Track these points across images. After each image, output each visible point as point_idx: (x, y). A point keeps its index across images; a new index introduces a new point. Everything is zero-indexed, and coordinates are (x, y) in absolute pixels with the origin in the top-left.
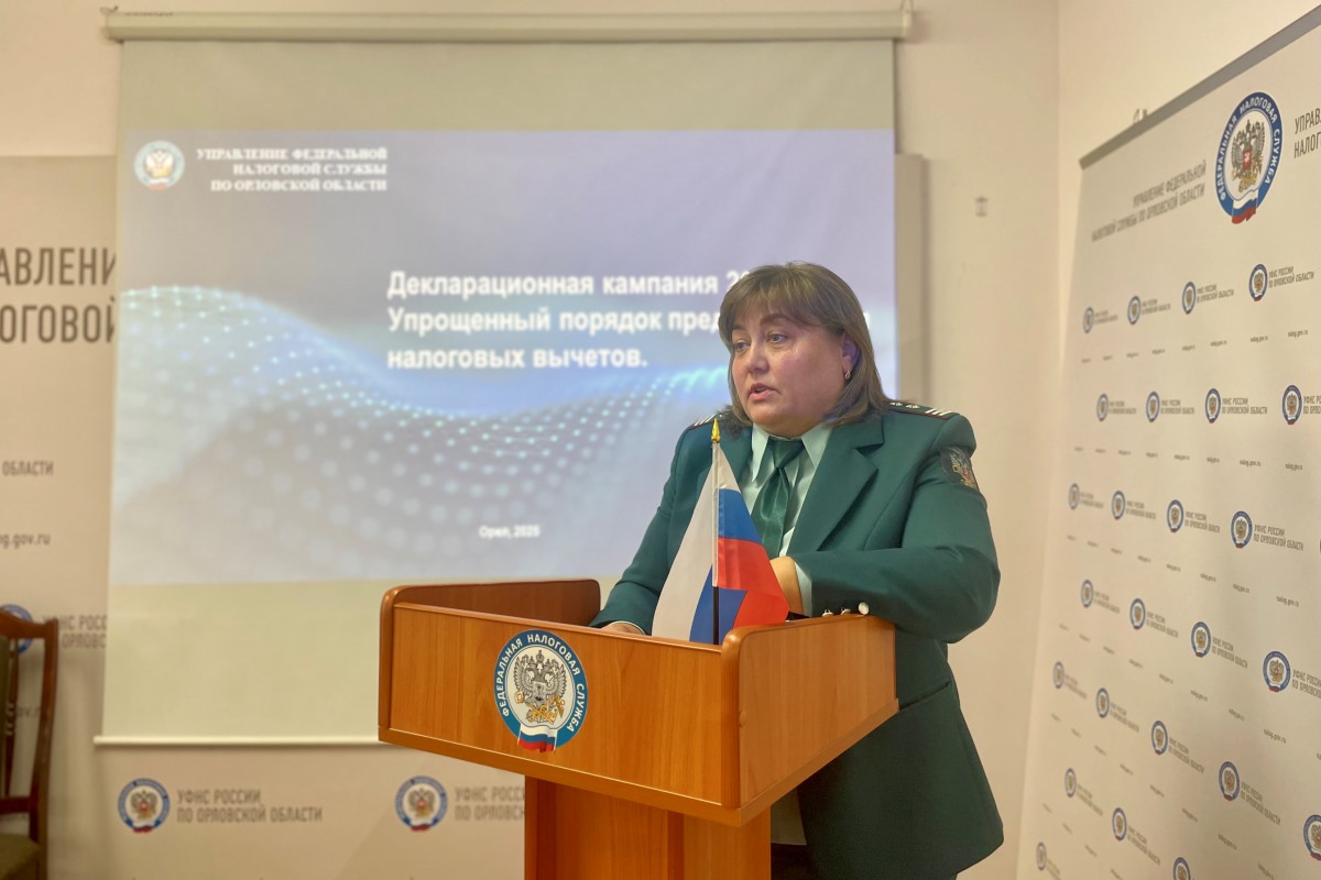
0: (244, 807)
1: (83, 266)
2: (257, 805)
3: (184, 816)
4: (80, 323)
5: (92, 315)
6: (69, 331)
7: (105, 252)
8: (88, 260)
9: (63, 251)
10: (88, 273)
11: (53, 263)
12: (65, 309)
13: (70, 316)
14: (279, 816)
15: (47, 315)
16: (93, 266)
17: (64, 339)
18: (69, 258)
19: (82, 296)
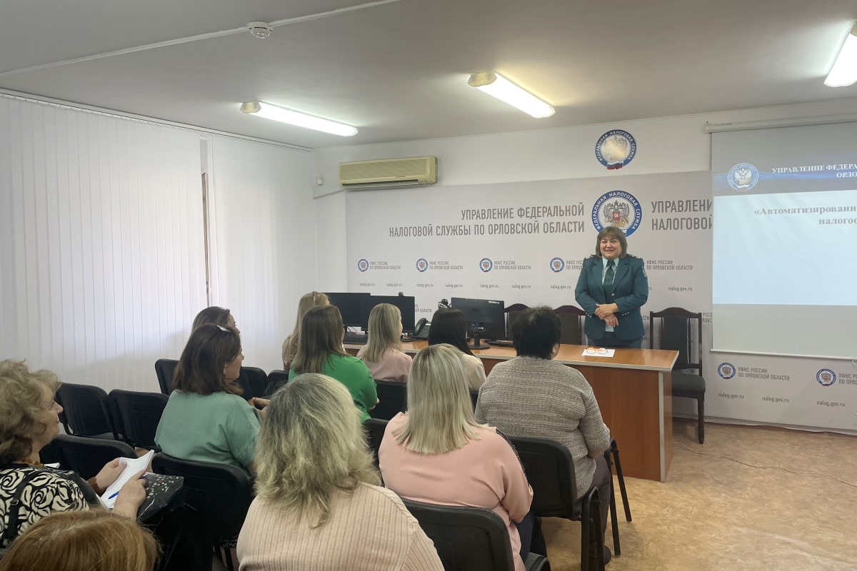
0: (761, 374)
1: (701, 205)
2: (766, 374)
3: (741, 375)
4: (700, 223)
5: (704, 220)
6: (697, 226)
7: (708, 200)
8: (702, 203)
9: (694, 201)
10: (702, 207)
11: (690, 205)
12: (695, 219)
13: (697, 221)
14: (773, 377)
15: (689, 221)
16: (704, 205)
17: (695, 228)
18: (696, 203)
19: (701, 215)
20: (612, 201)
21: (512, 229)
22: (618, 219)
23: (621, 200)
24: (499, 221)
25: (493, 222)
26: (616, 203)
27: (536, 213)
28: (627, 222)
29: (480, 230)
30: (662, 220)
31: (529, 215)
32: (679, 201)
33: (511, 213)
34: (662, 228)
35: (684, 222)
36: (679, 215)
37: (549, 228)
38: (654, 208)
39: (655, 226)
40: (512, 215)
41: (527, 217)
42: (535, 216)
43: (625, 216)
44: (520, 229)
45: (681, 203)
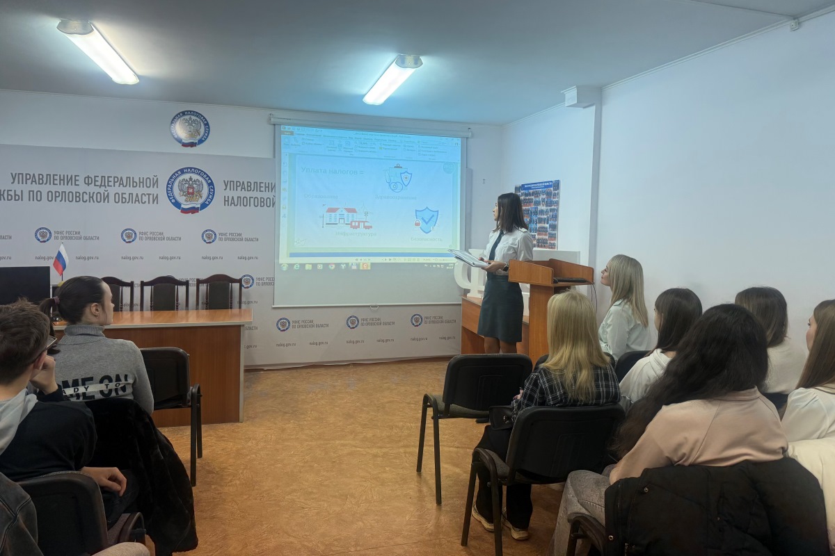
0: (309, 324)
1: (266, 187)
2: (312, 324)
3: (294, 327)
4: (265, 202)
5: (269, 200)
6: (262, 204)
7: (272, 184)
8: (267, 185)
9: (260, 183)
10: (267, 189)
11: (257, 186)
12: (261, 198)
13: (262, 200)
14: (318, 326)
15: (256, 200)
16: (268, 187)
17: (261, 206)
18: (262, 185)
19: (265, 195)
20: (187, 176)
21: (78, 197)
22: (193, 194)
23: (195, 177)
24: (61, 188)
25: (53, 188)
26: (191, 179)
27: (105, 181)
28: (201, 197)
29: (35, 196)
30: (233, 198)
31: (97, 183)
32: (248, 182)
33: (75, 180)
34: (233, 205)
35: (252, 200)
36: (248, 194)
37: (121, 199)
38: (226, 186)
39: (226, 202)
40: (77, 183)
41: (95, 185)
42: (105, 186)
43: (199, 192)
44: (86, 197)
45: (249, 184)
